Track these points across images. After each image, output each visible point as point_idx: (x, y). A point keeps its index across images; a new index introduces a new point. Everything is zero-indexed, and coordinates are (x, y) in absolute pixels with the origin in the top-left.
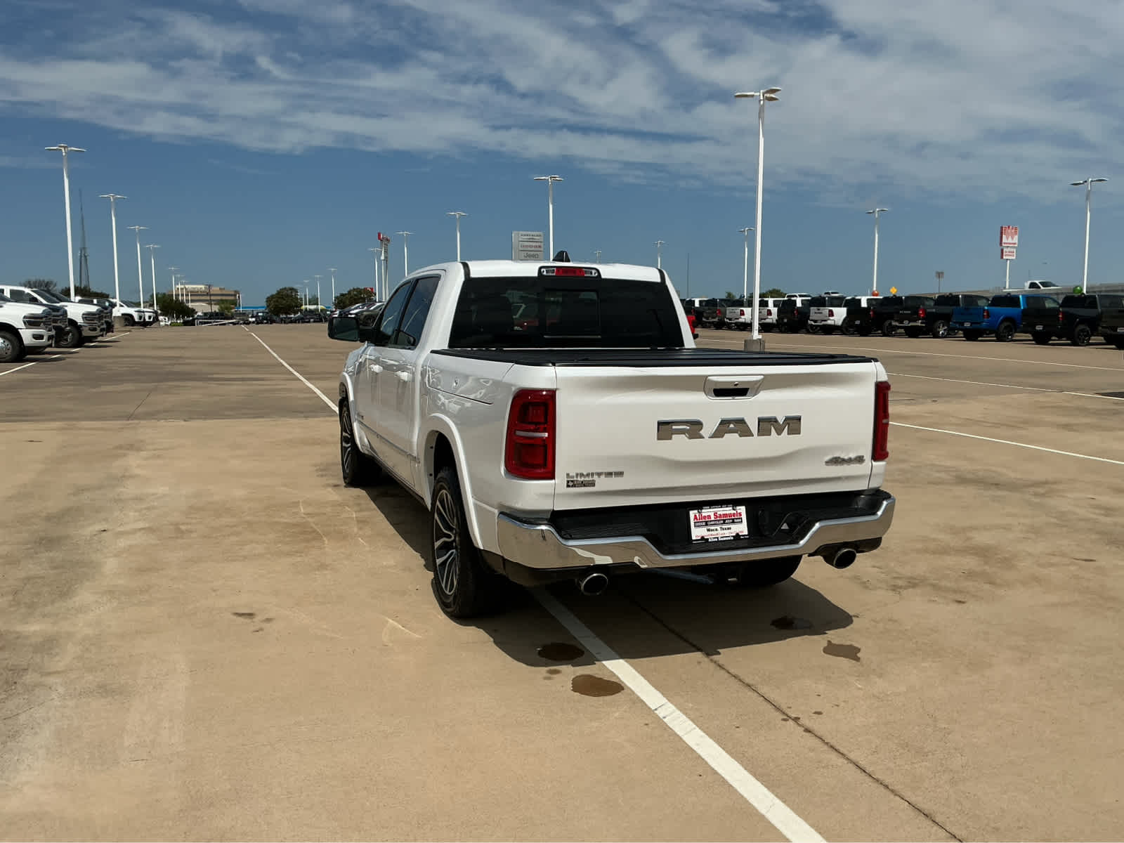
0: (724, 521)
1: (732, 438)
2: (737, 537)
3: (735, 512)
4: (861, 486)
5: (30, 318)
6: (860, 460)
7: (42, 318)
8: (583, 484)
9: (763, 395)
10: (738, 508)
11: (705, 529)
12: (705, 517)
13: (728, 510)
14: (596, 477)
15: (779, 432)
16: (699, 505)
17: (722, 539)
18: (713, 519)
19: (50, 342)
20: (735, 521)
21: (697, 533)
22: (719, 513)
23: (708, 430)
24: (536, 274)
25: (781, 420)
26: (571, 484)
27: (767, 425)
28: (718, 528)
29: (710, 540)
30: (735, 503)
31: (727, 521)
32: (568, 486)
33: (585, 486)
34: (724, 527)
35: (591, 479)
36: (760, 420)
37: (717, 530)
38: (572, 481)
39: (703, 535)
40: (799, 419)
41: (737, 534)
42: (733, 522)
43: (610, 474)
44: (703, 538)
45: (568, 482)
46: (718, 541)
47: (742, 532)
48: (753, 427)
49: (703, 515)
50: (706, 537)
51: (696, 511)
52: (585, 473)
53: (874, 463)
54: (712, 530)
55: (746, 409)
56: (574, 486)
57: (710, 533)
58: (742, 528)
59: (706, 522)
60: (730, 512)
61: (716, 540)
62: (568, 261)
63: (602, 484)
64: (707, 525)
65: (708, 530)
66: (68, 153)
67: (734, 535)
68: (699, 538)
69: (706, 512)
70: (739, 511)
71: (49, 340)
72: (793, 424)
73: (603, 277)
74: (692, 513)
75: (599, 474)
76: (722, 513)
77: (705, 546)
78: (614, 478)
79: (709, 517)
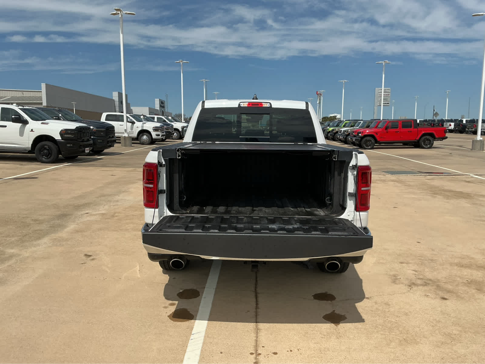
5: (155, 128)
7: (159, 128)
19: (163, 137)
24: (237, 106)
53: (356, 213)
62: (257, 99)
66: (183, 63)
71: (162, 137)
73: (273, 107)
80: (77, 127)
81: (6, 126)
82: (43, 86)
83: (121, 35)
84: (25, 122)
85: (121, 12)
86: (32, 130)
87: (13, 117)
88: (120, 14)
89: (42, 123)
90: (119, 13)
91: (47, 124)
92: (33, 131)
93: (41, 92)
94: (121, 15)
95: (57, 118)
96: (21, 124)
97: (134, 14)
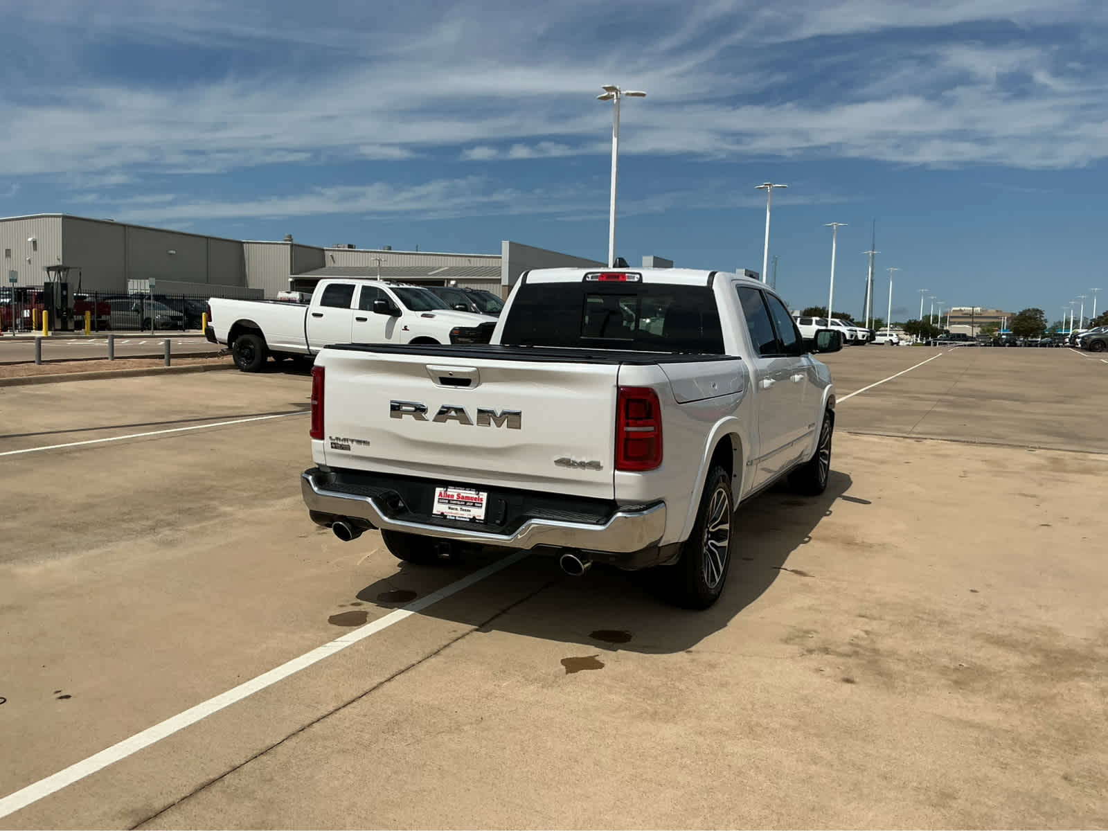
0: (466, 502)
1: (452, 424)
2: (473, 520)
3: (477, 497)
4: (607, 495)
6: (596, 466)
8: (342, 447)
9: (485, 388)
10: (481, 493)
11: (447, 506)
12: (449, 496)
13: (471, 494)
14: (350, 443)
15: (499, 425)
16: (446, 484)
17: (459, 519)
18: (455, 498)
20: (476, 504)
21: (438, 508)
22: (462, 494)
23: (431, 414)
24: (581, 281)
25: (499, 413)
26: (334, 446)
27: (485, 416)
28: (459, 508)
29: (448, 517)
30: (479, 488)
31: (468, 504)
32: (332, 447)
33: (343, 449)
34: (464, 508)
35: (346, 443)
36: (480, 411)
37: (457, 509)
38: (334, 443)
39: (444, 511)
40: (519, 414)
41: (474, 517)
42: (474, 506)
43: (359, 442)
44: (442, 514)
45: (332, 443)
46: (455, 520)
47: (480, 516)
48: (473, 415)
49: (448, 493)
50: (445, 514)
51: (442, 489)
52: (342, 438)
53: (616, 472)
54: (452, 509)
55: (468, 399)
56: (336, 448)
57: (450, 511)
58: (480, 513)
59: (449, 500)
60: (472, 496)
61: (454, 518)
63: (356, 449)
64: (449, 503)
65: (450, 508)
67: (472, 517)
68: (439, 513)
69: (453, 492)
70: (481, 497)
72: (513, 419)
73: (644, 281)
74: (438, 490)
75: (352, 441)
76: (465, 495)
77: (443, 520)
78: (362, 446)
79: (453, 496)
80: (481, 325)
81: (365, 320)
82: (505, 246)
83: (615, 140)
84: (396, 313)
85: (617, 94)
86: (406, 329)
87: (376, 302)
88: (615, 97)
89: (423, 316)
90: (613, 95)
91: (431, 316)
92: (408, 328)
93: (501, 258)
94: (617, 98)
95: (463, 307)
96: (389, 317)
97: (643, 95)
